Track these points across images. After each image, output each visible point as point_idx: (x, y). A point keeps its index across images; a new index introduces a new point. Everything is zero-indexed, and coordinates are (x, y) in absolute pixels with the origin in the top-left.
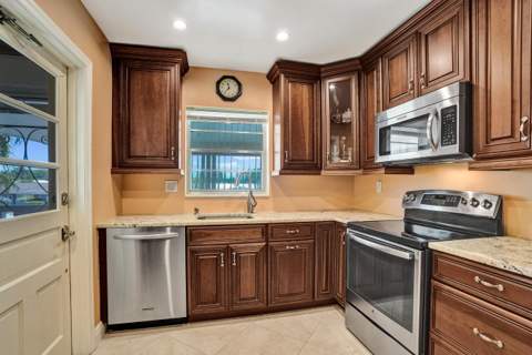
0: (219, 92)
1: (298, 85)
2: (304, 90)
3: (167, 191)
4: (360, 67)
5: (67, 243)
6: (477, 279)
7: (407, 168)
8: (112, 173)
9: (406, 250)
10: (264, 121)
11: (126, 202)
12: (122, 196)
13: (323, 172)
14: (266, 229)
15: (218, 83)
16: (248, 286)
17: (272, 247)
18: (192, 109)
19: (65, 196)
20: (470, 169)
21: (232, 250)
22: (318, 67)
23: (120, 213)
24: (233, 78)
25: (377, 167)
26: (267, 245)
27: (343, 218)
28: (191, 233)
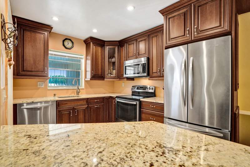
0: (64, 45)
1: (97, 47)
2: (99, 49)
4: (118, 44)
6: (151, 106)
7: (132, 79)
9: (135, 102)
10: (82, 58)
13: (105, 79)
14: (87, 100)
15: (64, 41)
17: (90, 107)
20: (149, 80)
21: (75, 109)
22: (104, 42)
24: (70, 40)
25: (124, 78)
26: (88, 106)
27: (114, 95)
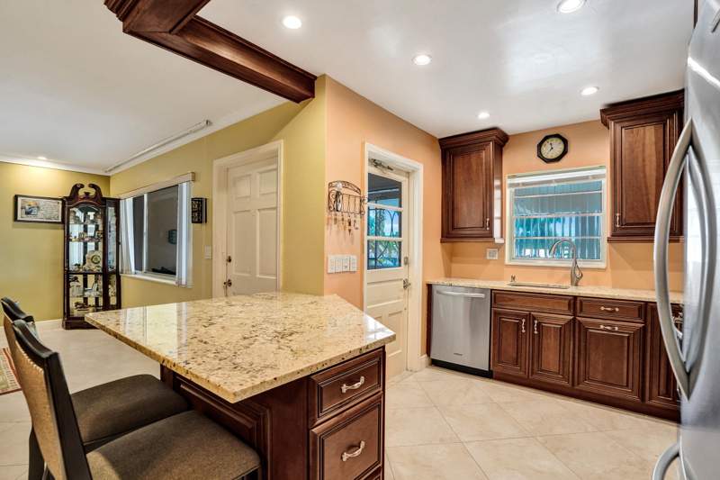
0: (540, 155)
2: (649, 132)
3: (488, 258)
5: (406, 291)
8: (442, 242)
11: (455, 267)
12: (451, 261)
14: (575, 303)
15: (540, 146)
16: (551, 358)
17: (580, 323)
18: (514, 177)
19: (407, 258)
21: (534, 318)
23: (448, 274)
24: (557, 136)
26: (574, 319)
28: (496, 296)
